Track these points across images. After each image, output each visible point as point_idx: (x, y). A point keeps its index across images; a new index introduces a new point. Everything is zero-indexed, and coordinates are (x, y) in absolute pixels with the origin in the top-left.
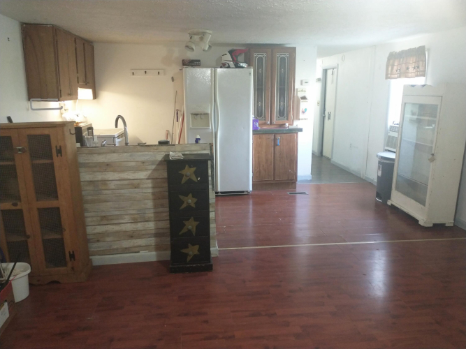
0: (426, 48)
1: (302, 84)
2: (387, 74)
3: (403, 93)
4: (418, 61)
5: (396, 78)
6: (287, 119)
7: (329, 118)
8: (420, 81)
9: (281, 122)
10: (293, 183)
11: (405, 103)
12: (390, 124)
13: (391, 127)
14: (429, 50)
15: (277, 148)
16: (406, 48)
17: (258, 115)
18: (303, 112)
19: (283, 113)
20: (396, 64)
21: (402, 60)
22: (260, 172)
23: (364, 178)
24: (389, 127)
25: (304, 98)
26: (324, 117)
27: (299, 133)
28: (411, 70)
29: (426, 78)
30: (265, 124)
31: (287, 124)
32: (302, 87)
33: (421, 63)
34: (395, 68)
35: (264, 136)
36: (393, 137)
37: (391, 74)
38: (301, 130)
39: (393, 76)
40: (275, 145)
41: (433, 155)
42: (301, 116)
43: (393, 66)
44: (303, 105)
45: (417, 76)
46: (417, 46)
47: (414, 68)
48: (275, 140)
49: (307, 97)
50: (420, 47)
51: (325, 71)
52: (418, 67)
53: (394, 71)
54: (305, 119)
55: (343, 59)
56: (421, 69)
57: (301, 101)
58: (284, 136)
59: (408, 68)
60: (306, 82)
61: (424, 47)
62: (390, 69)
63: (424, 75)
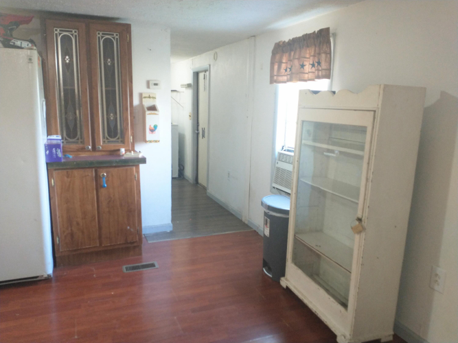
0: (331, 31)
1: (148, 87)
2: (272, 76)
3: (299, 105)
4: (319, 54)
5: (285, 82)
6: (123, 142)
7: (203, 136)
8: (322, 85)
9: (112, 146)
10: (135, 247)
11: (303, 122)
12: (278, 149)
13: (280, 154)
14: (335, 35)
15: (103, 192)
16: (300, 35)
17: (68, 135)
18: (152, 131)
19: (114, 132)
20: (284, 61)
21: (292, 54)
22: (72, 235)
23: (246, 222)
24: (277, 154)
25: (153, 108)
26: (198, 134)
27: (141, 166)
28: (308, 68)
29: (332, 81)
30: (83, 150)
31: (123, 150)
32: (149, 91)
33: (323, 56)
34: (284, 66)
35: (76, 173)
36: (284, 170)
37: (278, 76)
38: (143, 161)
39: (281, 79)
40: (99, 186)
41: (360, 220)
42: (149, 136)
43: (280, 63)
44: (150, 120)
45: (318, 77)
46: (317, 29)
47: (313, 65)
48: (97, 178)
49: (158, 107)
50: (321, 31)
51: (196, 75)
52: (319, 63)
53: (282, 71)
54: (156, 141)
55: (215, 58)
56: (324, 65)
57: (147, 112)
58: (114, 171)
59: (303, 66)
60: (156, 84)
61: (328, 29)
62: (276, 67)
63: (328, 76)
